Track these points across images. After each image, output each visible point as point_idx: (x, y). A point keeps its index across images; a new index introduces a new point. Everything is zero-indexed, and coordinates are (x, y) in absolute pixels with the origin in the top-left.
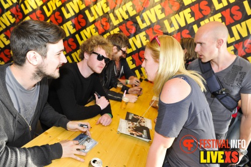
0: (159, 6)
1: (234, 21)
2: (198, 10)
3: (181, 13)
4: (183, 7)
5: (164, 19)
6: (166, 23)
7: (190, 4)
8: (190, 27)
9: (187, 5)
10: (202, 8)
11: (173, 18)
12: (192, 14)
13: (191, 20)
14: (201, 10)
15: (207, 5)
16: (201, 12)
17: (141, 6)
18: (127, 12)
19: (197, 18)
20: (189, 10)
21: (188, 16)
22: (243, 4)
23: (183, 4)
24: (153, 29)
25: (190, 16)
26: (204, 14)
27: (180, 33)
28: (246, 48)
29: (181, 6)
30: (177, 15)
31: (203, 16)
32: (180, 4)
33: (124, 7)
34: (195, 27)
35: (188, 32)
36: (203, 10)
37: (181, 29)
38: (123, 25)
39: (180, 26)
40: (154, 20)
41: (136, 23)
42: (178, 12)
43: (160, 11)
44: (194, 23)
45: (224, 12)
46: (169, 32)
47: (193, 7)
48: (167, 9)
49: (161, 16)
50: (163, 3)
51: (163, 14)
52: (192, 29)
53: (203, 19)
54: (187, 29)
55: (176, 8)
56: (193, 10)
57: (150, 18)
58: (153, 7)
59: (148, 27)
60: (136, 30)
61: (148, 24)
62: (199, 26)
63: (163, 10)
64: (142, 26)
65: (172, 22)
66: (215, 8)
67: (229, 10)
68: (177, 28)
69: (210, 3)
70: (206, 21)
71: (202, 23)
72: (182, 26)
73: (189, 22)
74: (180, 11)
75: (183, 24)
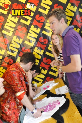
0: (15, 37)
2: (37, 22)
3: (30, 31)
4: (28, 28)
5: (23, 42)
6: (26, 42)
7: (30, 23)
8: (41, 34)
9: (30, 25)
10: (39, 20)
11: (28, 37)
12: (36, 27)
13: (38, 31)
14: (39, 21)
15: (40, 16)
17: (5, 45)
19: (41, 27)
20: (32, 26)
21: (35, 30)
24: (22, 52)
25: (36, 29)
26: (43, 22)
27: (38, 42)
28: (80, 21)
29: (27, 27)
30: (29, 34)
31: (42, 24)
32: (25, 27)
34: (44, 32)
35: (42, 38)
37: (37, 39)
38: (3, 63)
39: (35, 38)
40: (19, 47)
41: (10, 56)
42: (28, 32)
43: (18, 39)
44: (42, 30)
46: (33, 46)
47: (34, 23)
49: (21, 41)
50: (16, 34)
51: (21, 39)
53: (44, 25)
54: (41, 37)
55: (25, 31)
56: (35, 24)
57: (15, 47)
58: (12, 40)
59: (19, 52)
60: (13, 60)
61: (17, 51)
62: (45, 30)
63: (18, 37)
64: (15, 55)
65: (29, 40)
66: (45, 14)
68: (35, 40)
69: (41, 14)
70: (47, 24)
71: (46, 27)
72: (36, 37)
73: (38, 33)
74: (29, 31)
75: (36, 36)
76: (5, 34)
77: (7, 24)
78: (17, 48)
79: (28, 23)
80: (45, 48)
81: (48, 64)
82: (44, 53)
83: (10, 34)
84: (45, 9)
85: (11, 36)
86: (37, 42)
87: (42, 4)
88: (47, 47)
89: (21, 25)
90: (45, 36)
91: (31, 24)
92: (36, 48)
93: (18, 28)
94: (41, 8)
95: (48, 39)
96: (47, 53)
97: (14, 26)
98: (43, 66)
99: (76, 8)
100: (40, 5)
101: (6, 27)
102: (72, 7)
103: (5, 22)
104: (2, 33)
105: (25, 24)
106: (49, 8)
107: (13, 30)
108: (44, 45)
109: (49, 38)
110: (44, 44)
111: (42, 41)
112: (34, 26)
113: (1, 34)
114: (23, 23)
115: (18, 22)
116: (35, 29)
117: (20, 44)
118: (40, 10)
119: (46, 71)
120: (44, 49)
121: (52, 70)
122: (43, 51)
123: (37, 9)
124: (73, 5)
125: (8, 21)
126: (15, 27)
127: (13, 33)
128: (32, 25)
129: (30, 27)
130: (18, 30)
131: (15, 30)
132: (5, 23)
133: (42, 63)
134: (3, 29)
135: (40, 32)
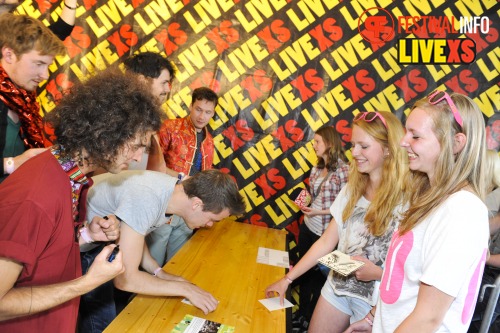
0: (238, 88)
1: (364, 95)
2: (303, 85)
3: (277, 94)
4: (277, 84)
5: (250, 108)
6: (255, 113)
7: (288, 78)
8: (297, 115)
9: (284, 80)
10: (310, 82)
11: (265, 105)
12: (296, 93)
13: (296, 103)
14: (308, 85)
15: (316, 75)
16: (309, 88)
18: (183, 105)
19: (306, 99)
20: (288, 87)
21: (290, 97)
22: (372, 66)
23: (278, 80)
24: (234, 127)
26: (315, 90)
29: (274, 82)
30: (271, 98)
31: (313, 94)
32: (272, 79)
33: (176, 97)
34: (305, 113)
35: (295, 123)
36: (311, 84)
37: (282, 121)
39: (280, 116)
40: (234, 113)
42: (272, 93)
43: (241, 96)
44: (303, 107)
45: (345, 83)
46: (264, 129)
47: (295, 82)
48: (252, 89)
49: (245, 104)
50: (243, 83)
51: (247, 100)
52: (301, 117)
53: (314, 98)
54: (293, 119)
55: (266, 88)
56: (295, 86)
57: (226, 109)
58: (227, 90)
59: (226, 126)
61: (225, 119)
62: (311, 111)
63: (246, 93)
64: (215, 125)
66: (330, 79)
67: (352, 77)
68: (276, 119)
69: (321, 72)
70: (321, 100)
71: (315, 105)
72: (283, 115)
73: (293, 107)
74: (275, 91)
75: (284, 112)
76: (220, 71)
77: (237, 51)
78: (227, 114)
79: (283, 75)
80: (290, 149)
81: (274, 185)
82: (280, 159)
83: (232, 77)
84: (335, 67)
85: (231, 80)
86: (279, 126)
87: (334, 54)
88: (295, 148)
89: (265, 70)
90: (302, 123)
91: (288, 81)
92: (269, 138)
93: (255, 73)
94: (328, 60)
95: (306, 134)
96: (286, 162)
97: (251, 63)
98: (262, 185)
99: (401, 103)
100: (329, 53)
101: (231, 56)
102: (395, 96)
103: (237, 45)
104: (216, 65)
105: (275, 74)
106: (345, 69)
107: (243, 71)
108: (290, 142)
109: (310, 132)
110: (290, 139)
111: (291, 130)
112: (291, 88)
113: (213, 67)
114: (272, 70)
115: (263, 61)
116: (292, 96)
117: (239, 109)
118: (324, 63)
119: (261, 200)
120: (285, 149)
121: (276, 204)
122: (279, 152)
123: (319, 58)
124: (398, 92)
125: (244, 46)
126: (250, 67)
127: (240, 79)
128: (289, 85)
129: (282, 86)
130: (254, 78)
131: (247, 75)
132: (235, 48)
133: (263, 177)
134: (223, 58)
135: (296, 109)
